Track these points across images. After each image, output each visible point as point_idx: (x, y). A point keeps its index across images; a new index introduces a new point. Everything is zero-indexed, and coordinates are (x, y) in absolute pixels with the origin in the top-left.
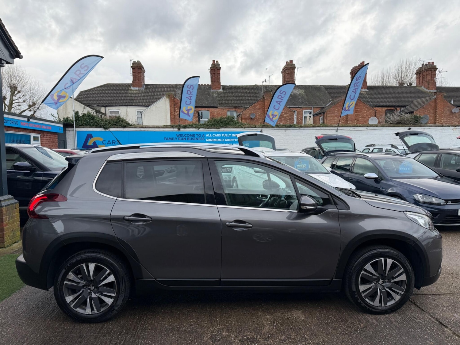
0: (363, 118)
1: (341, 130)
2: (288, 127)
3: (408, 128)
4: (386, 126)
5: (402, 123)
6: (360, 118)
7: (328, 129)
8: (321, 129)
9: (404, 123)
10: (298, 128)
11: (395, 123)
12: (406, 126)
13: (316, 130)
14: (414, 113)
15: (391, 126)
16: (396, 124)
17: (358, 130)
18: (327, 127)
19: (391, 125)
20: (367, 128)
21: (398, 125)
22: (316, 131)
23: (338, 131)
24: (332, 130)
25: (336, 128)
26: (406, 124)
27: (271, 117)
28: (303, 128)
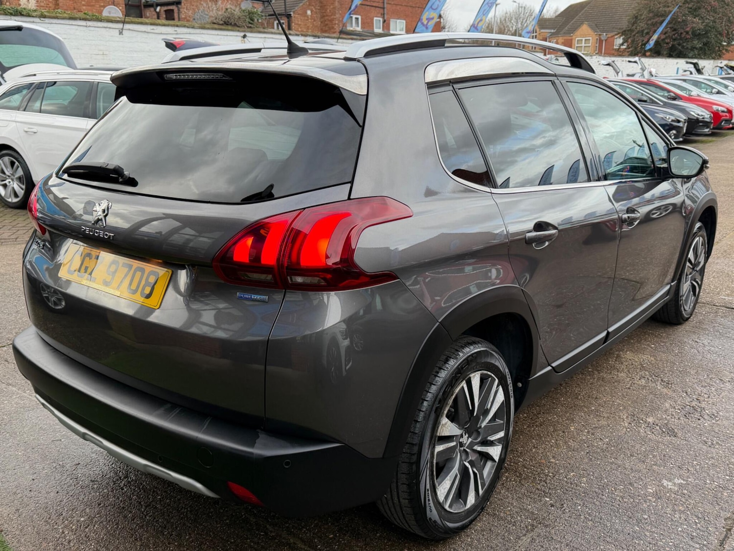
0: (89, 8)
1: (129, 30)
2: (11, 14)
4: (208, 29)
5: (231, 24)
6: (84, 5)
7: (103, 27)
8: (90, 26)
9: (235, 25)
10: (37, 20)
12: (238, 31)
13: (77, 27)
14: (183, 4)
15: (216, 29)
16: (222, 24)
17: (161, 34)
18: (101, 21)
19: (216, 26)
20: (176, 29)
21: (227, 28)
22: (77, 29)
23: (124, 32)
24: (111, 30)
25: (120, 26)
26: (238, 26)
28: (47, 20)
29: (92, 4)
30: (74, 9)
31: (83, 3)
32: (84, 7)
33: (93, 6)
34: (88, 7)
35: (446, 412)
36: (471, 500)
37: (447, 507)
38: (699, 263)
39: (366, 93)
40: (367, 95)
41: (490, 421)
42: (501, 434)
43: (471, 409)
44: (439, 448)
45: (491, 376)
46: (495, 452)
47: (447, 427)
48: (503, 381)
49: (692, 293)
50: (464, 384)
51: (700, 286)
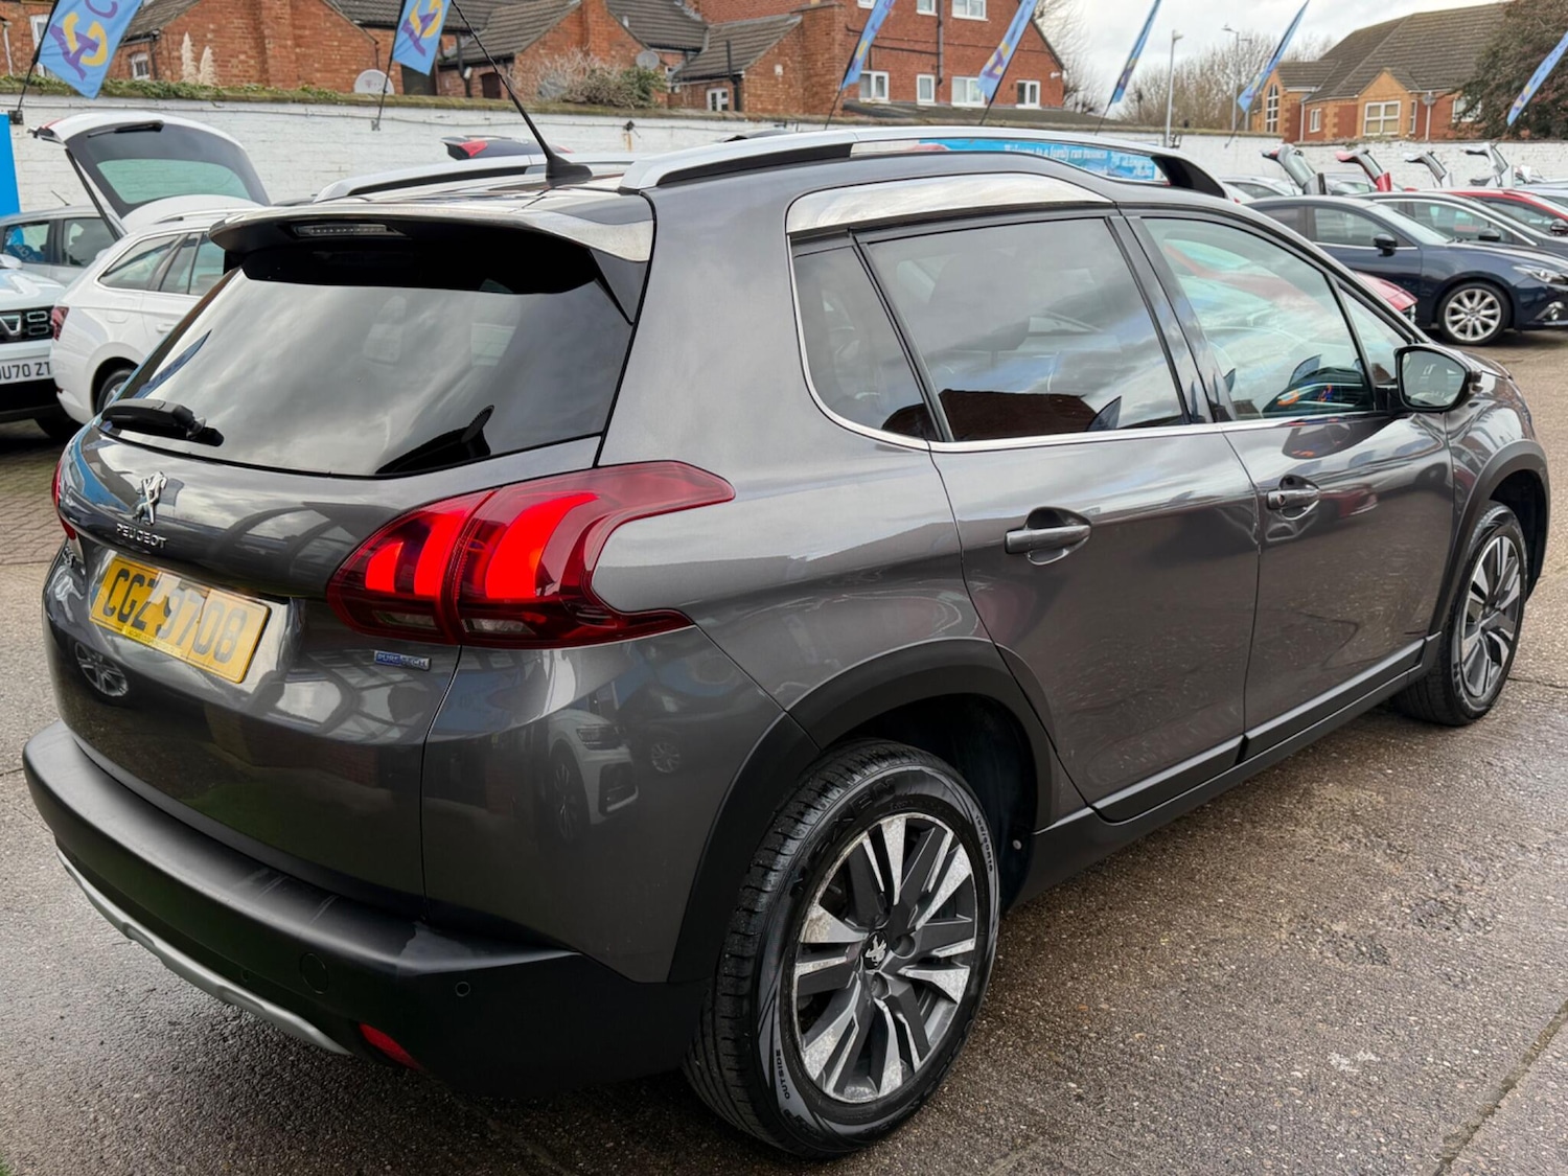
0: (329, 75)
1: (393, 119)
2: (158, 97)
3: (625, 121)
4: (555, 113)
5: (601, 102)
6: (318, 70)
7: (340, 116)
8: (313, 115)
9: (610, 102)
10: (208, 106)
11: (582, 99)
12: (617, 115)
13: (287, 118)
14: (517, 61)
15: (570, 113)
16: (583, 103)
17: (458, 125)
18: (335, 104)
19: (570, 107)
20: (489, 114)
21: (593, 110)
22: (287, 122)
23: (382, 124)
24: (357, 121)
25: (373, 112)
26: (615, 105)
27: (73, 46)
28: (227, 106)
29: (334, 67)
30: (299, 78)
31: (316, 65)
32: (318, 75)
33: (337, 71)
34: (324, 74)
35: (819, 895)
36: (893, 1077)
37: (829, 1089)
38: (1506, 594)
39: (648, 259)
40: (650, 262)
41: (935, 917)
42: (968, 945)
43: (883, 889)
44: (804, 968)
45: (934, 824)
46: (954, 982)
47: (822, 925)
48: (966, 835)
49: (1487, 657)
50: (864, 839)
51: (1512, 646)
